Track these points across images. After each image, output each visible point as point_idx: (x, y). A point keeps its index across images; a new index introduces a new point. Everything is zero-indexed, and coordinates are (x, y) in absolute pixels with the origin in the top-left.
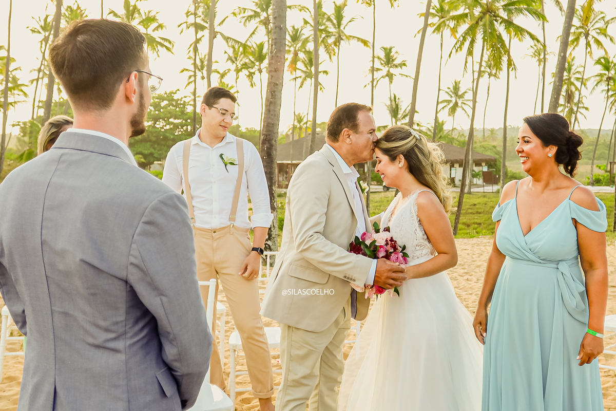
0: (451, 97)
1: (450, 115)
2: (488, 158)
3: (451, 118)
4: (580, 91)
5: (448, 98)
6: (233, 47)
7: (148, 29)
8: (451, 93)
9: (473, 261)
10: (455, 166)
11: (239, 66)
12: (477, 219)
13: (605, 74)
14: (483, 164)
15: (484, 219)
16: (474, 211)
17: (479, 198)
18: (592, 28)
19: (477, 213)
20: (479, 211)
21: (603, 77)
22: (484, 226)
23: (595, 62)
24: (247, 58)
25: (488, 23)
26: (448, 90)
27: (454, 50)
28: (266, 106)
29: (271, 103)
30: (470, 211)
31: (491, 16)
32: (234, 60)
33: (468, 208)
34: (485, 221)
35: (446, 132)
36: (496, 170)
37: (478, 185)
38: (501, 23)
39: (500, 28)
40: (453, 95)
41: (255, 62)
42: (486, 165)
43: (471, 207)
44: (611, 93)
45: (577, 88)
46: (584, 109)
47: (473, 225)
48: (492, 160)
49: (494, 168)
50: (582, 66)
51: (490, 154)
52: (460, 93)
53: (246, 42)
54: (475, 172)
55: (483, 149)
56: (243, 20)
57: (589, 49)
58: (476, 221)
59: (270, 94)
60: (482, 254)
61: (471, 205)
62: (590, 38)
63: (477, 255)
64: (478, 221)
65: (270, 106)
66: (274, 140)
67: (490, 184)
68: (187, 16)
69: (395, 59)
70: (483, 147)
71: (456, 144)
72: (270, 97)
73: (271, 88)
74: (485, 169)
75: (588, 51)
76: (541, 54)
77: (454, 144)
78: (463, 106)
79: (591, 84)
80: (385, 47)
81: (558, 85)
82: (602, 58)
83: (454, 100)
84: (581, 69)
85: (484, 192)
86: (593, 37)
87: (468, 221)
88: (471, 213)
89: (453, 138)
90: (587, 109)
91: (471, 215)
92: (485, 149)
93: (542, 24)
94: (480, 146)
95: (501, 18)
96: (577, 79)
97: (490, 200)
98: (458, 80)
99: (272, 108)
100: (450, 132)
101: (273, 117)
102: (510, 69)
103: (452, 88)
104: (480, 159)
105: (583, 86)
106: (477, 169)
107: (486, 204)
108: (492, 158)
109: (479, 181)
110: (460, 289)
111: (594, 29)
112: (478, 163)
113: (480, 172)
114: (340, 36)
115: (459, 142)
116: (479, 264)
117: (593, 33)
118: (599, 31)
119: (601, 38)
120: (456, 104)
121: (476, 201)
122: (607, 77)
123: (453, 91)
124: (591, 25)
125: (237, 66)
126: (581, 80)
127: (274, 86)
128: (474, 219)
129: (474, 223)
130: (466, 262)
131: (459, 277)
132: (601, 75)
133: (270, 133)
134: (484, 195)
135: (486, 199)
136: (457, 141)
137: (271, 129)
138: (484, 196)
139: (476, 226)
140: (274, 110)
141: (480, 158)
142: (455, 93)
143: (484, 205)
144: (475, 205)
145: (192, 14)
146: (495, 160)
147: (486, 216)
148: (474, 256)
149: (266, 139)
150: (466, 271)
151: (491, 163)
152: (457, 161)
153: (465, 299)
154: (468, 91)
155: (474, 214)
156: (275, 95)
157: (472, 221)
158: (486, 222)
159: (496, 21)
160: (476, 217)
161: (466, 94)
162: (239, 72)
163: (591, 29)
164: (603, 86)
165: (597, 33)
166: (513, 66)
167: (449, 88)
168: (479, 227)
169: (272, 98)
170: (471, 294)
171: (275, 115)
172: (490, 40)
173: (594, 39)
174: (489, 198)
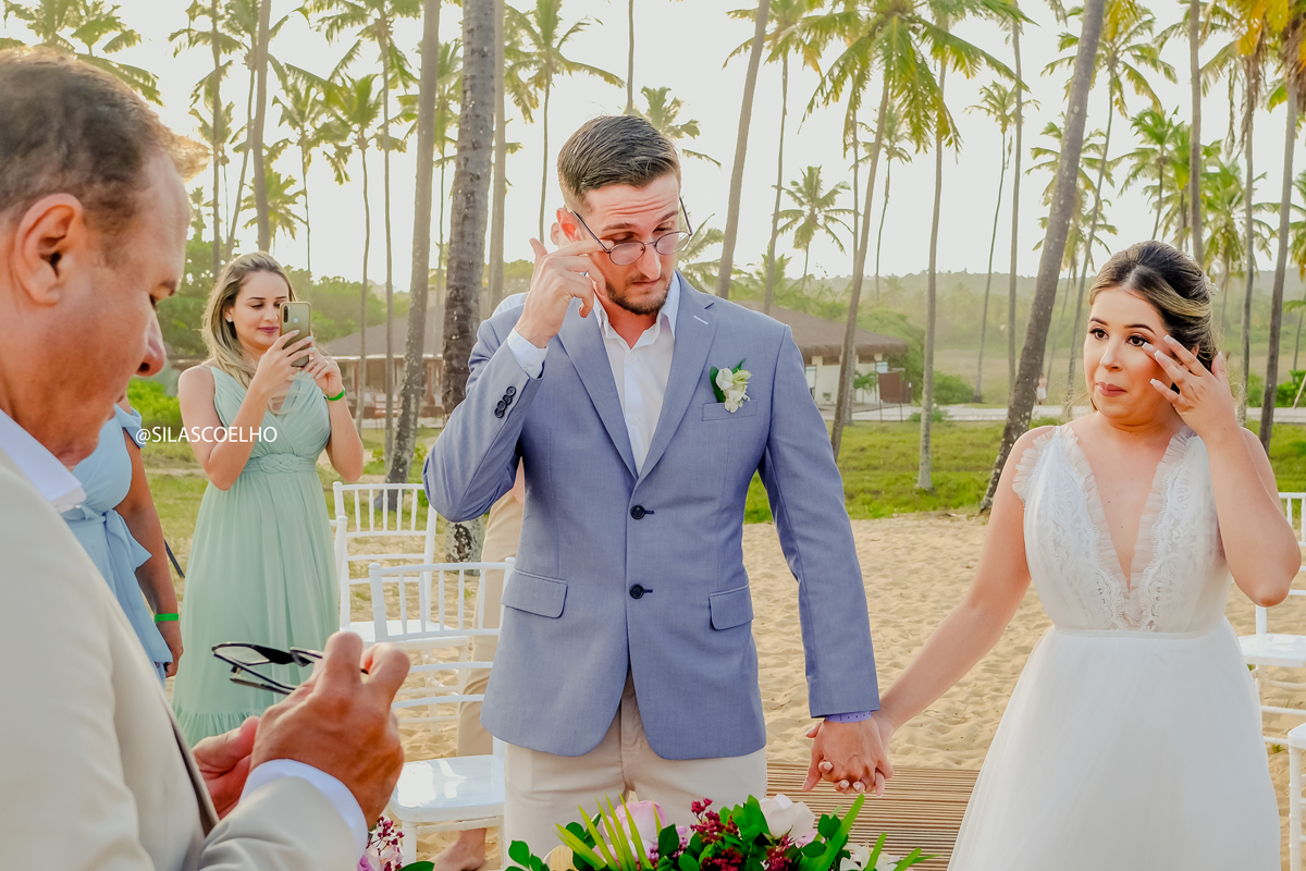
0: (802, 204)
1: (797, 245)
2: (888, 342)
3: (801, 252)
4: (1097, 192)
5: (795, 206)
6: (294, 90)
7: (93, 46)
8: (799, 195)
9: (899, 562)
10: (814, 362)
11: (310, 134)
12: (869, 481)
13: (1154, 151)
14: (878, 357)
15: (884, 482)
16: (863, 464)
17: (870, 434)
18: (1123, 47)
19: (869, 467)
20: (874, 462)
21: (1148, 157)
22: (887, 496)
23: (1132, 123)
24: (332, 115)
25: (895, 35)
26: (793, 189)
27: (820, 99)
28: (455, 224)
29: (466, 217)
30: (853, 463)
31: (902, 21)
32: (298, 118)
33: (848, 458)
34: (887, 485)
35: (790, 284)
36: (907, 370)
37: (868, 405)
38: (924, 36)
39: (924, 49)
40: (804, 200)
41: (350, 123)
42: (883, 360)
43: (855, 455)
44: (1165, 194)
45: (1089, 184)
46: (1105, 231)
47: (862, 496)
48: (897, 348)
49: (902, 366)
50: (1101, 134)
51: (892, 336)
52: (822, 194)
53: (332, 77)
54: (860, 375)
55: (876, 322)
56: (325, 26)
57: (1118, 94)
58: (867, 485)
59: (464, 198)
60: (913, 549)
61: (854, 451)
62: (1119, 69)
63: (904, 550)
64: (873, 486)
65: (463, 225)
66: (474, 298)
67: (892, 402)
68: (192, 18)
69: (673, 116)
70: (877, 318)
71: (814, 311)
72: (464, 206)
73: (466, 186)
74: (883, 368)
75: (1114, 99)
76: (1006, 106)
77: (810, 313)
78: (830, 225)
79: (1121, 172)
80: (651, 87)
81: (1069, 178)
82: (1146, 114)
83: (806, 209)
84: (1100, 141)
85: (881, 421)
86: (1126, 66)
87: (850, 486)
88: (855, 468)
89: (808, 299)
90: (1112, 229)
91: (855, 473)
92: (881, 322)
93: (1012, 35)
94: (870, 316)
95: (925, 24)
96: (1091, 162)
97: (896, 439)
98: (815, 165)
99: (467, 229)
100: (800, 285)
101: (470, 248)
102: (944, 143)
103: (801, 184)
104: (871, 346)
105: (1104, 178)
106: (863, 369)
107: (887, 448)
108: (899, 343)
109: (870, 396)
110: (892, 613)
111: (1128, 49)
112: (866, 357)
113: (870, 375)
114: (549, 64)
115: (822, 306)
116: (914, 566)
117: (1127, 58)
118: (1138, 53)
119: (1144, 69)
120: (812, 220)
121: (865, 441)
122: (1158, 156)
123: (804, 190)
124: (1122, 40)
125: (303, 133)
126: (1099, 165)
127: (471, 180)
128: (863, 480)
129: (863, 491)
130: (886, 563)
131: (881, 593)
132: (1142, 153)
133: (465, 284)
134: (883, 427)
135: (887, 437)
136: (817, 304)
137: (466, 275)
138: (883, 430)
139: (868, 497)
140: (473, 234)
141: (871, 343)
142: (810, 195)
143: (883, 450)
144: (862, 450)
145: (204, 12)
146: (906, 349)
147: (890, 473)
148: (898, 552)
149: (455, 297)
150: (890, 580)
151: (895, 356)
152: (818, 352)
153: (910, 630)
154: (840, 190)
155: (862, 470)
156: (474, 201)
157: (860, 486)
158: (891, 488)
159: (915, 30)
160: (867, 478)
161: (836, 197)
162: (309, 148)
163: (1120, 49)
164: (1148, 180)
165: (1135, 56)
166: (951, 135)
167: (794, 183)
168: (876, 499)
169: (467, 208)
170: (919, 622)
171: (475, 244)
172: (900, 76)
173: (1127, 71)
174: (894, 435)
